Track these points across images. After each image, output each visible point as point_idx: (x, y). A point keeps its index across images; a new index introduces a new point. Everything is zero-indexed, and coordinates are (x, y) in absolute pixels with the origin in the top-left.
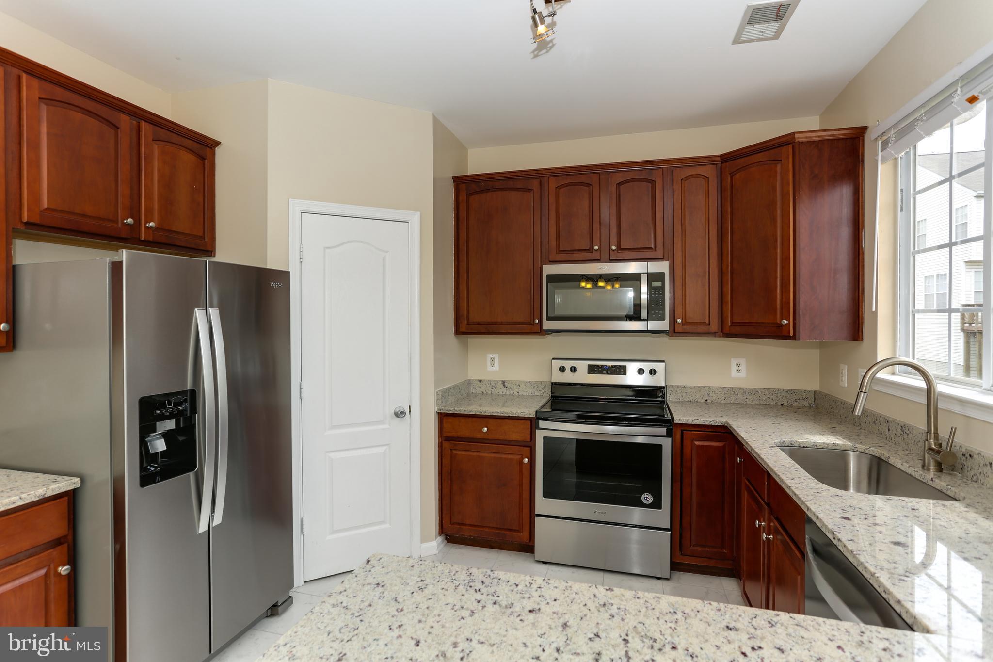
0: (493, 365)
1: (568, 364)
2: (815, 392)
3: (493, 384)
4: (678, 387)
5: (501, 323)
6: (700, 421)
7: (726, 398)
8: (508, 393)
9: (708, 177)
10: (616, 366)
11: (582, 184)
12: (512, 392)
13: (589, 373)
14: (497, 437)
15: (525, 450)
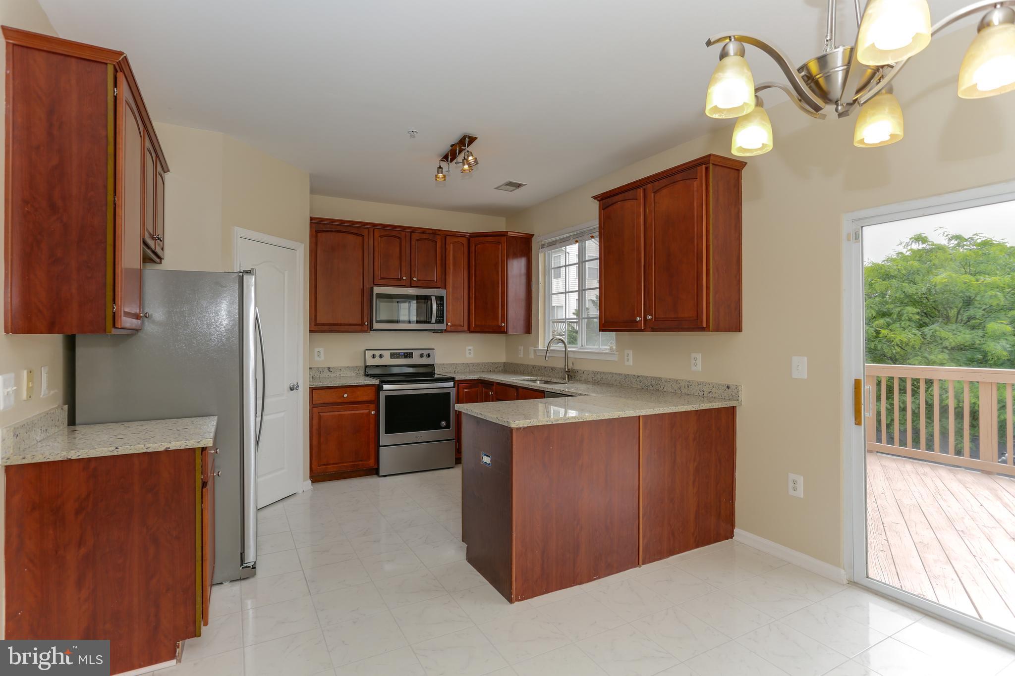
0: (319, 356)
1: (377, 353)
2: (504, 363)
3: (321, 370)
4: (440, 364)
5: (341, 325)
6: (467, 378)
7: (464, 369)
8: (332, 375)
9: (463, 244)
10: (407, 353)
11: (395, 237)
12: (335, 375)
13: (391, 358)
14: (352, 400)
15: (372, 406)
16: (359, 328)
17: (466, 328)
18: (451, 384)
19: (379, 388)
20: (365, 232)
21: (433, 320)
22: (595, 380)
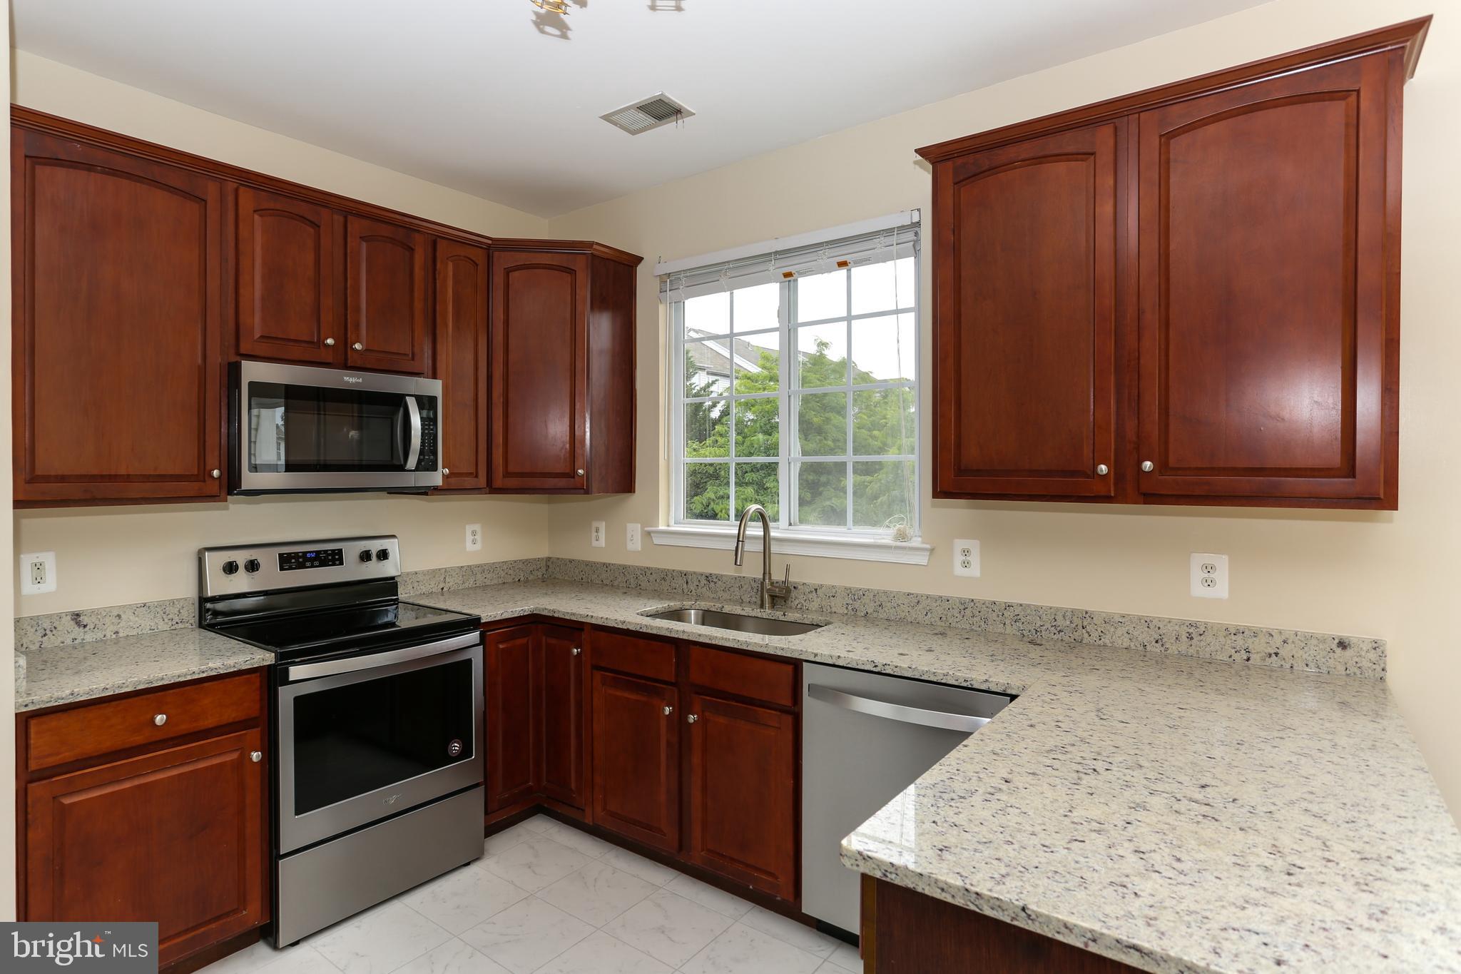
0: (39, 580)
1: (241, 558)
2: (549, 558)
3: (46, 625)
5: (128, 478)
7: (464, 583)
8: (89, 637)
9: (477, 265)
10: (326, 551)
11: (303, 218)
12: (100, 635)
13: (282, 569)
14: (184, 728)
15: (254, 734)
16: (192, 488)
17: (482, 480)
18: (474, 637)
19: (274, 677)
20: (211, 191)
21: (412, 462)
22: (855, 610)
